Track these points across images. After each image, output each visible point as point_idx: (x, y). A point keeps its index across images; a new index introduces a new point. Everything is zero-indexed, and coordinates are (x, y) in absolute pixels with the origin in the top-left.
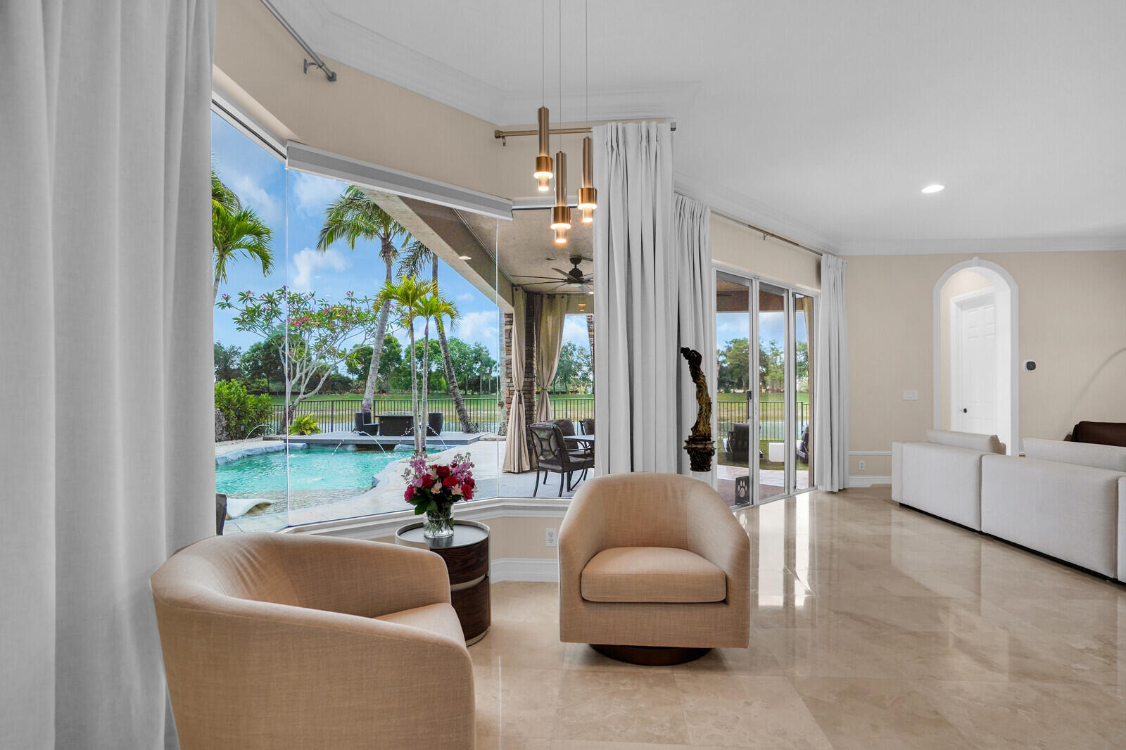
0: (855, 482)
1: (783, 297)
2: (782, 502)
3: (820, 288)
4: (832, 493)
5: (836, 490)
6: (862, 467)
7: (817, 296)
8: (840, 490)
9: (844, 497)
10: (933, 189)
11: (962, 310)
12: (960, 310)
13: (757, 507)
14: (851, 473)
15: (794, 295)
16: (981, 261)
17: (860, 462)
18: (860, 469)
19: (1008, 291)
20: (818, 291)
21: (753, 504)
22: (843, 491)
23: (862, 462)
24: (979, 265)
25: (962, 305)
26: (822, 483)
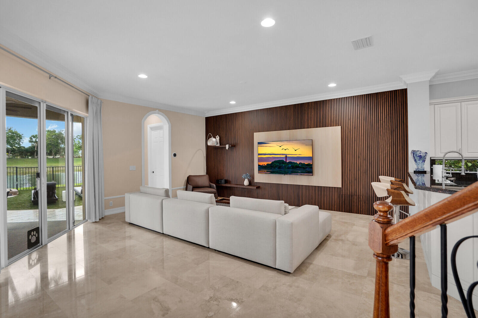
0: (108, 212)
1: (64, 115)
2: (65, 236)
3: (88, 114)
4: (96, 222)
5: (98, 220)
6: (111, 205)
7: (87, 117)
8: (100, 219)
9: (102, 224)
10: (143, 76)
11: (152, 131)
12: (151, 130)
13: (46, 245)
14: (106, 209)
15: (72, 115)
16: (159, 112)
17: (111, 202)
18: (110, 206)
19: (168, 126)
20: (87, 115)
21: (42, 244)
22: (102, 219)
23: (112, 202)
24: (158, 113)
25: (152, 129)
26: (90, 218)
